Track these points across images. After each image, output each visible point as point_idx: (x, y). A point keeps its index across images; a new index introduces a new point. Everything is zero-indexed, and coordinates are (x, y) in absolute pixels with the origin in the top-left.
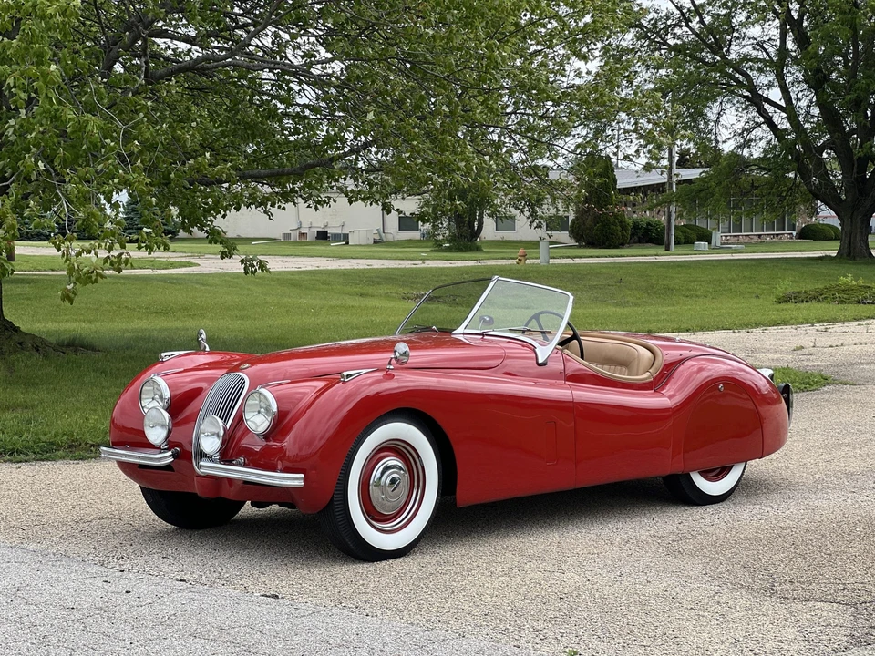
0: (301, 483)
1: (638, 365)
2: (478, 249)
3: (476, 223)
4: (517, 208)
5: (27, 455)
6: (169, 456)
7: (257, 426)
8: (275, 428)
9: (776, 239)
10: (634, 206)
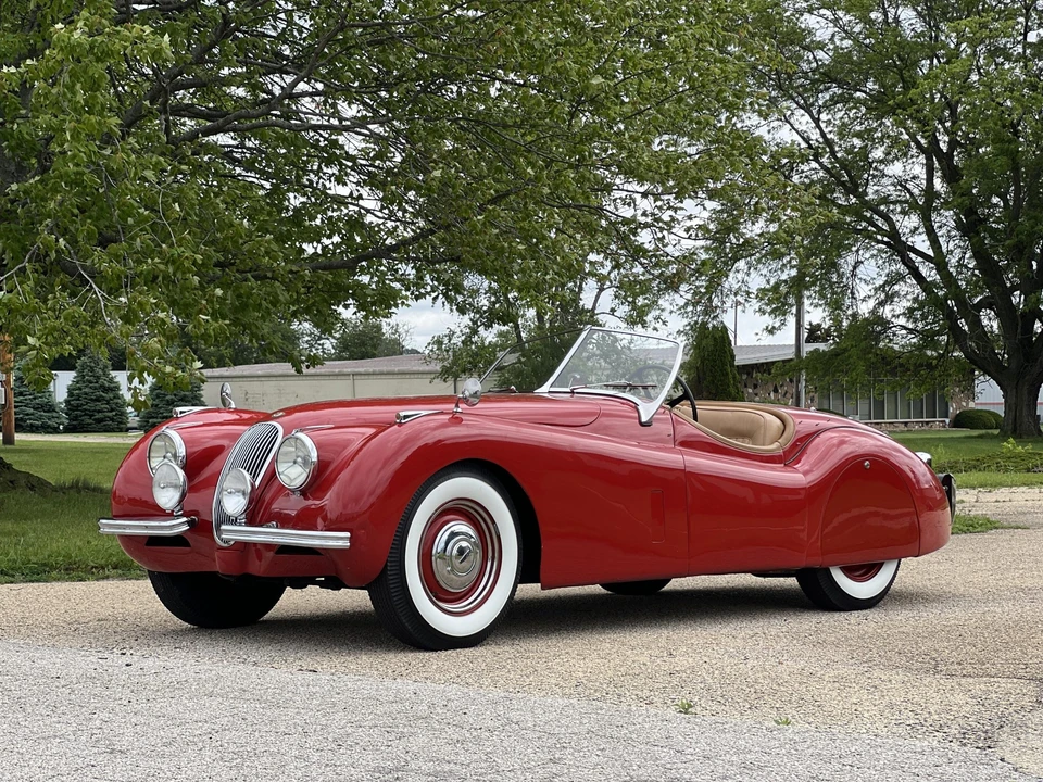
0: (347, 544)
1: (764, 436)
5: (13, 576)
6: (184, 523)
7: (292, 480)
8: (311, 486)
9: (925, 428)
10: (755, 386)
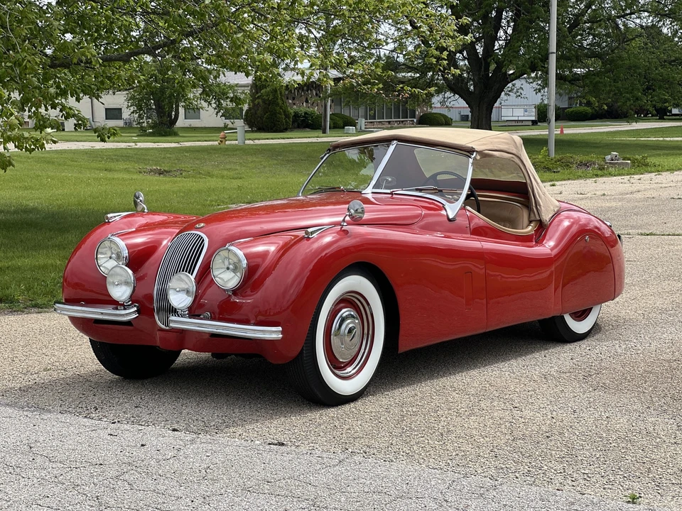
0: (279, 335)
2: (176, 134)
3: (174, 113)
4: (206, 101)
6: (134, 312)
7: (226, 283)
9: (401, 125)
10: (294, 99)
